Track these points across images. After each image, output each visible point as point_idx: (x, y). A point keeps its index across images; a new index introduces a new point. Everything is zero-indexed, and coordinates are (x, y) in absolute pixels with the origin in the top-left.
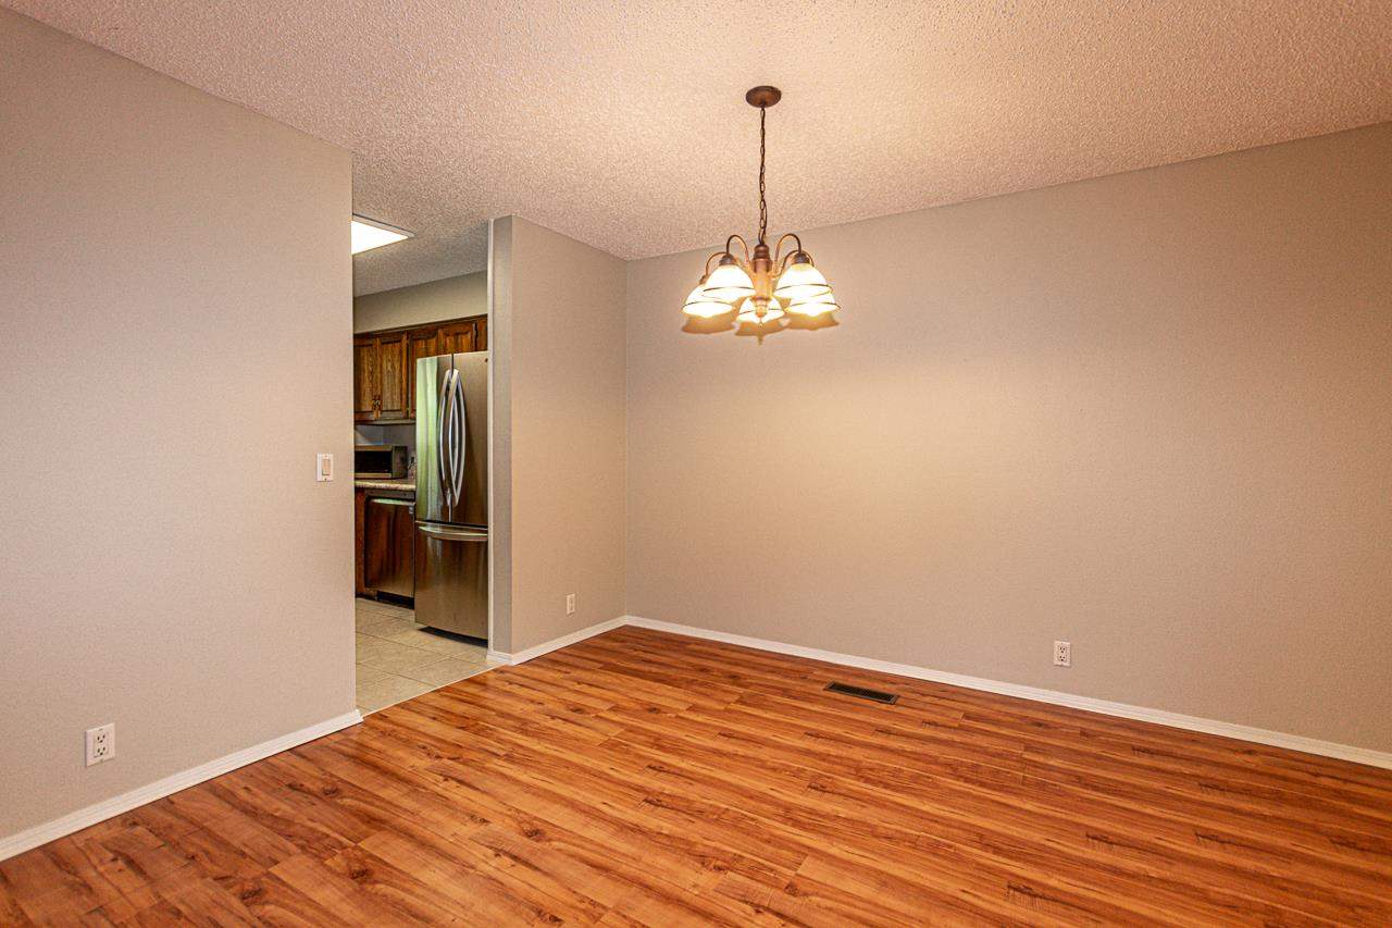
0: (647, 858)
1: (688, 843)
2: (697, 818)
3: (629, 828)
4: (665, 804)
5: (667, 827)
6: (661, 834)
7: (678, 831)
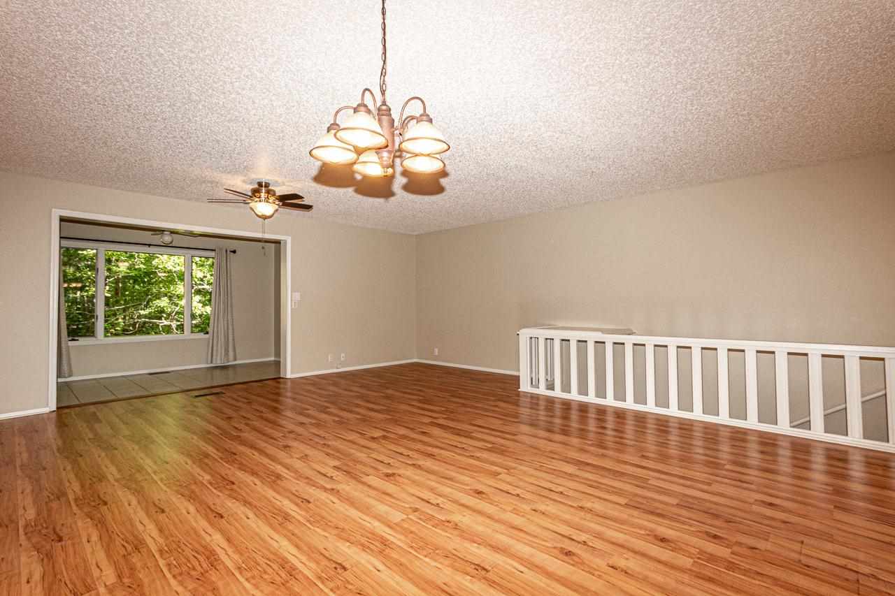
0: (489, 531)
1: (461, 536)
2: (450, 553)
3: (501, 550)
4: (472, 566)
5: (473, 548)
6: (479, 544)
7: (467, 544)
